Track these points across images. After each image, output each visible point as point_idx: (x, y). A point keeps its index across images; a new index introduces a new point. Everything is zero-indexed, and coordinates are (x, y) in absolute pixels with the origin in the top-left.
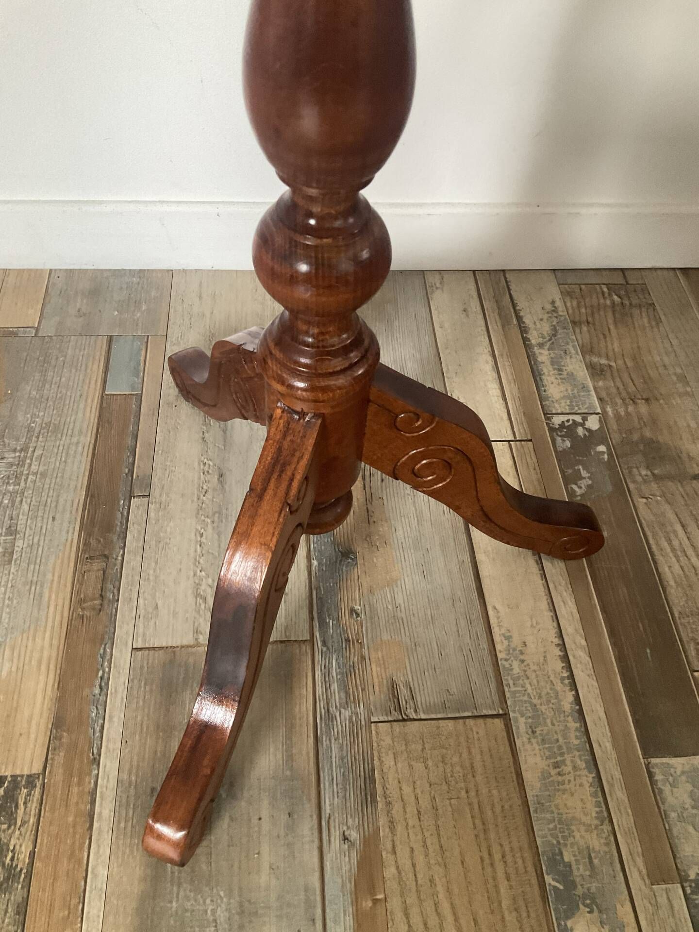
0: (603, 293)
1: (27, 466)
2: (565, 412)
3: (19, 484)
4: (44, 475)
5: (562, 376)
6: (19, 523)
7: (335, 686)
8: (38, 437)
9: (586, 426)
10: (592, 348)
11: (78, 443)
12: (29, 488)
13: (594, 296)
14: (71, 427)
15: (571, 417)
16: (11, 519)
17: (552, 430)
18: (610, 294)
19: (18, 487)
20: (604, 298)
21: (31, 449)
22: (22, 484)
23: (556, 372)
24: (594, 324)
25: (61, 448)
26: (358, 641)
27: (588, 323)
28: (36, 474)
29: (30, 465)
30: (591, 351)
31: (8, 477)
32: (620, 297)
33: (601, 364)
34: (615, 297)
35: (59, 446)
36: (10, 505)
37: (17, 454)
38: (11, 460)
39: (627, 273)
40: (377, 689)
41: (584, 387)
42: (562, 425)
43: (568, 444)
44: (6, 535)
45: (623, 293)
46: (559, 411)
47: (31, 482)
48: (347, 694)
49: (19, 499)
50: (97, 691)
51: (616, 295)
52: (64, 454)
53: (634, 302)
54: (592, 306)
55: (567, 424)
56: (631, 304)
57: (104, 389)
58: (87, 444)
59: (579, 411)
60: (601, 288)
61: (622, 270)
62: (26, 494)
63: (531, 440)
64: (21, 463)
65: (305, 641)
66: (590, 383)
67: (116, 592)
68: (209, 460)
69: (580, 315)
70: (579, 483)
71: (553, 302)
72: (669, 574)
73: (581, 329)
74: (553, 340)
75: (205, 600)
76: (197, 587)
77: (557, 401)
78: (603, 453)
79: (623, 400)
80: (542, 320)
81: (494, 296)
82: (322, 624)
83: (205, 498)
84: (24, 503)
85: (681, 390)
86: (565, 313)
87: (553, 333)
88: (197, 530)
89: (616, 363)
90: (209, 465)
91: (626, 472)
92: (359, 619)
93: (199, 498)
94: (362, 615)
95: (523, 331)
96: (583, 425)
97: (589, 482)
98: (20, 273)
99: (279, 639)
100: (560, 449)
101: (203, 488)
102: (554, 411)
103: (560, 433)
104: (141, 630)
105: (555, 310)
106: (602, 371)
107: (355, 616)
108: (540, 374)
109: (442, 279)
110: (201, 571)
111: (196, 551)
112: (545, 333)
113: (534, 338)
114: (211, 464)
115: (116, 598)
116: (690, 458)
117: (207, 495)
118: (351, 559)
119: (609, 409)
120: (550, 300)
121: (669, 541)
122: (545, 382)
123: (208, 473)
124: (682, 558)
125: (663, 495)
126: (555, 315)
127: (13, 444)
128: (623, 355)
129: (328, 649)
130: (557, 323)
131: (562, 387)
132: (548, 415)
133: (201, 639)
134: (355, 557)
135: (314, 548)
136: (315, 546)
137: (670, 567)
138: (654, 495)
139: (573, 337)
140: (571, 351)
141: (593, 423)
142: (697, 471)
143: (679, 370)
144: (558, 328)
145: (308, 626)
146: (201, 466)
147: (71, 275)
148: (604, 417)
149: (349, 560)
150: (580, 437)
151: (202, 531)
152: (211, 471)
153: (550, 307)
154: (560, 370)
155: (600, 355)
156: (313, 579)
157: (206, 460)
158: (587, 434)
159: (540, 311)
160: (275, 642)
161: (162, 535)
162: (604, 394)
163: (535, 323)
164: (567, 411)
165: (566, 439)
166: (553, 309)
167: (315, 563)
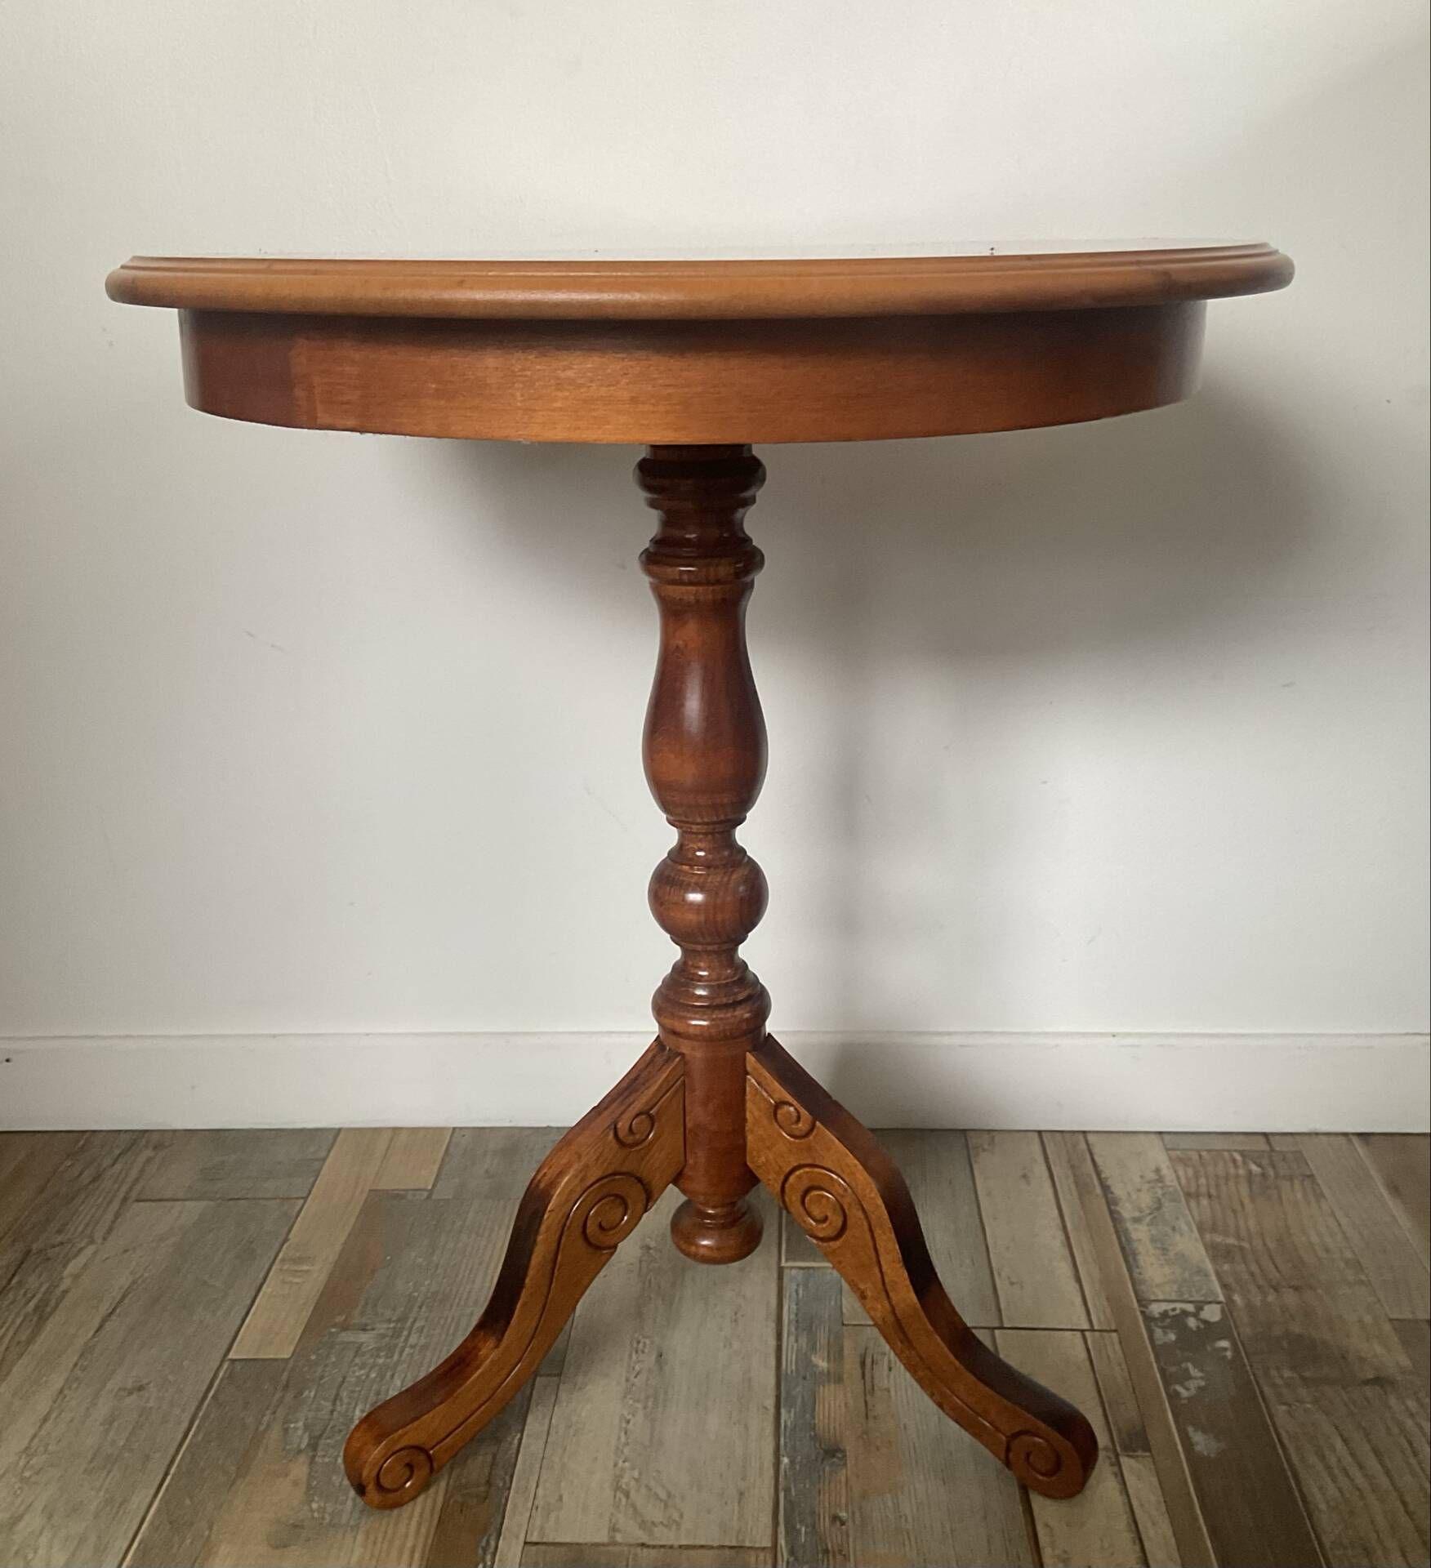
0: (1234, 1161)
1: (403, 1338)
2: (1169, 1298)
3: (392, 1357)
4: (425, 1347)
5: (1166, 1257)
8: (420, 1307)
9: (1200, 1317)
10: (1214, 1224)
12: (404, 1362)
13: (1221, 1165)
14: (465, 1296)
15: (1179, 1306)
17: (1148, 1319)
18: (1244, 1163)
19: (388, 1360)
20: (1236, 1167)
21: (411, 1320)
22: (396, 1357)
23: (1158, 1252)
24: (1219, 1197)
25: (449, 1320)
26: (840, 1551)
27: (1210, 1196)
28: (412, 1347)
29: (408, 1336)
30: (1214, 1229)
31: (379, 1349)
32: (1259, 1166)
33: (1227, 1246)
34: (1254, 1168)
36: (378, 1379)
37: (392, 1325)
38: (382, 1331)
39: (1271, 1138)
41: (1200, 1271)
42: (1165, 1314)
43: (1172, 1337)
45: (1265, 1162)
46: (1161, 1297)
47: (408, 1355)
49: (389, 1374)
51: (1255, 1163)
52: (452, 1328)
53: (1282, 1172)
54: (1217, 1176)
55: (1171, 1313)
56: (1277, 1176)
59: (1191, 1299)
60: (1231, 1156)
61: (1265, 1135)
62: (399, 1368)
63: (1115, 1331)
64: (397, 1334)
65: (764, 1549)
66: (1209, 1267)
67: (508, 1478)
68: (645, 1337)
69: (1198, 1186)
70: (1187, 1383)
71: (1158, 1170)
72: (1318, 1496)
73: (1198, 1203)
74: (1155, 1214)
75: (627, 1496)
76: (618, 1478)
77: (1157, 1286)
78: (1225, 1349)
79: (1259, 1287)
80: (1139, 1190)
81: (1069, 1161)
82: (791, 1531)
83: (636, 1380)
84: (396, 1377)
85: (1351, 1278)
86: (1175, 1183)
87: (1156, 1206)
88: (623, 1415)
89: (1251, 1244)
90: (645, 1343)
91: (1260, 1373)
92: (843, 1527)
93: (627, 1380)
94: (850, 1523)
95: (1111, 1202)
96: (1196, 1315)
97: (1203, 1383)
98: (414, 1131)
99: (727, 1543)
100: (1158, 1343)
101: (634, 1369)
102: (1153, 1298)
103: (1160, 1324)
104: (538, 1523)
105: (1160, 1179)
106: (1229, 1252)
107: (838, 1523)
108: (1135, 1255)
109: (993, 1139)
110: (624, 1462)
111: (619, 1438)
112: (1143, 1205)
113: (1126, 1211)
114: (648, 1342)
115: (508, 1485)
116: (1362, 1360)
117: (638, 1377)
118: (838, 1458)
119: (1237, 1298)
120: (1153, 1168)
121: (1323, 1458)
122: (1142, 1263)
123: (643, 1352)
124: (1341, 1477)
125: (1316, 1401)
126: (1160, 1185)
127: (388, 1313)
128: (1262, 1234)
129: (796, 1559)
130: (1163, 1195)
131: (1167, 1270)
132: (1143, 1302)
133: (619, 1538)
134: (845, 1456)
135: (785, 1443)
136: (788, 1440)
137: (1321, 1488)
138: (1302, 1402)
139: (1187, 1212)
140: (1185, 1228)
141: (1212, 1313)
142: (1370, 1375)
143: (1348, 1255)
144: (1163, 1200)
145: (769, 1531)
146: (635, 1345)
147: (480, 1133)
148: (1228, 1307)
149: (835, 1460)
150: (1191, 1329)
151: (630, 1417)
152: (646, 1350)
153: (1153, 1176)
154: (1164, 1249)
155: (1226, 1234)
156: (781, 1479)
157: (640, 1338)
158: (1202, 1326)
159: (1138, 1180)
160: (722, 1547)
161: (574, 1419)
162: (1230, 1280)
163: (1129, 1194)
164: (1174, 1297)
165: (1169, 1331)
166: (1157, 1177)
167: (785, 1460)
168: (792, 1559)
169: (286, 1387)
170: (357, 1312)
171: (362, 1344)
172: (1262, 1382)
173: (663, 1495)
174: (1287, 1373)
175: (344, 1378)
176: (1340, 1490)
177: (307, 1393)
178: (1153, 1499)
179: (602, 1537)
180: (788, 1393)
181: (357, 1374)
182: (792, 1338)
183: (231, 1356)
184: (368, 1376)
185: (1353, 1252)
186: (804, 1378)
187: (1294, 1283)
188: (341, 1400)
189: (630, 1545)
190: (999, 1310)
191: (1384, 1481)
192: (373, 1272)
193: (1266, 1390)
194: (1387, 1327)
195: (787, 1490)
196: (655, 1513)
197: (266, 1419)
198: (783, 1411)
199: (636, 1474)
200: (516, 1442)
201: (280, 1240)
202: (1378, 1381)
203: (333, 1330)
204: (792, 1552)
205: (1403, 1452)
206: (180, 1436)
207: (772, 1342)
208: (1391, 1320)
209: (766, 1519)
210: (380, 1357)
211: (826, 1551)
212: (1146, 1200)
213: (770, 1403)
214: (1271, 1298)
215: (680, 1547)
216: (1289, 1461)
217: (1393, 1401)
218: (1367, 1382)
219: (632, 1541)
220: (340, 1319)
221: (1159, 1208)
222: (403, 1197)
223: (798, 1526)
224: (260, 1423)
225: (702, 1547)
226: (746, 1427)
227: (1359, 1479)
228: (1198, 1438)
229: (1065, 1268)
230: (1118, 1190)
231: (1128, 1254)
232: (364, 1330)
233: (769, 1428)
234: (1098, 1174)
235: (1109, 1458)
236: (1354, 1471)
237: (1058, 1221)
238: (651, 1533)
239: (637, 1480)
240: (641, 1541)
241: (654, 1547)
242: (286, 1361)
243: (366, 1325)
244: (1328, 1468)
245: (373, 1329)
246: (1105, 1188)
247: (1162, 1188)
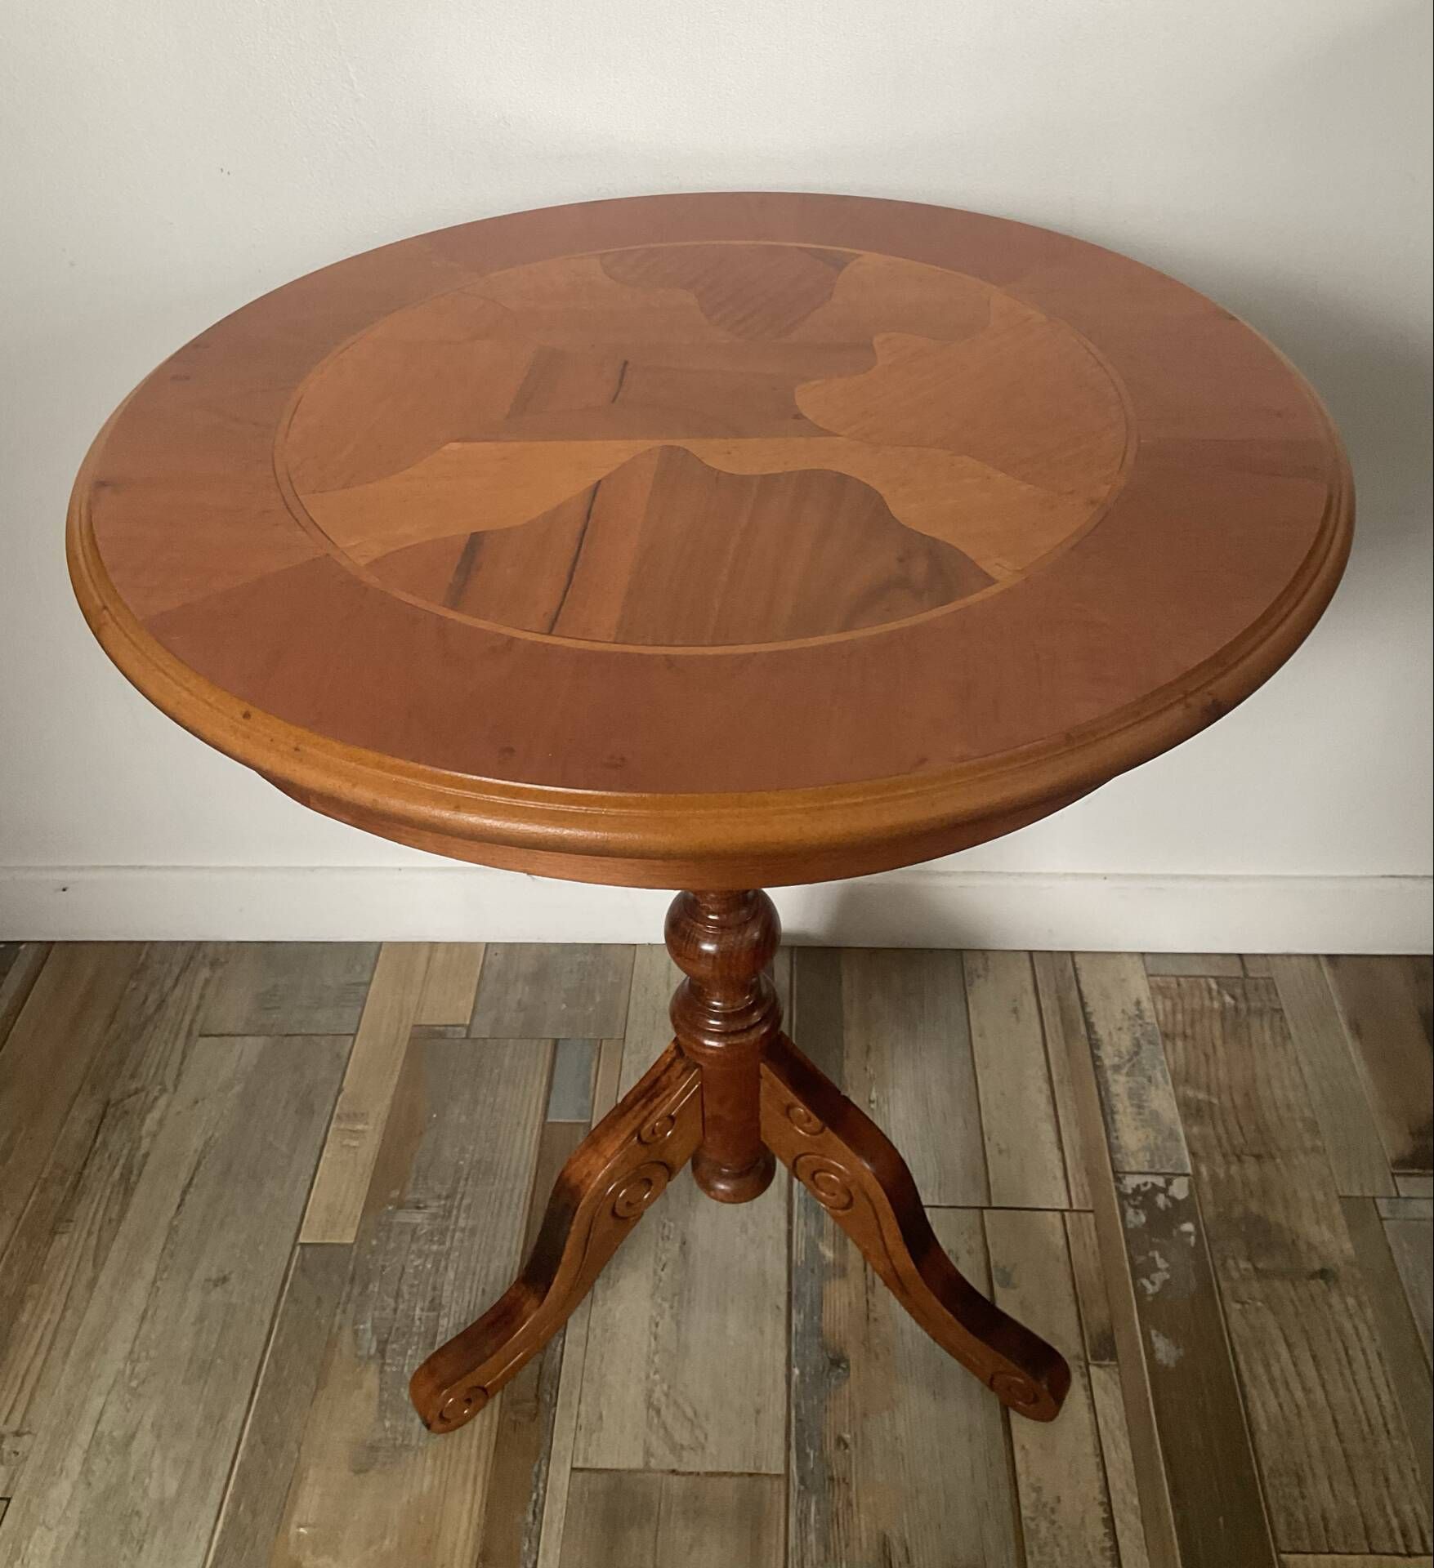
0: (1210, 991)
1: (453, 1218)
2: (1142, 1170)
3: (444, 1243)
4: (473, 1232)
5: (1141, 1117)
6: (444, 1294)
7: (812, 1537)
8: (467, 1179)
9: (1170, 1193)
10: (1186, 1075)
11: (513, 1190)
12: (456, 1249)
13: (1198, 995)
14: (506, 1167)
15: (1150, 1179)
16: (434, 1289)
17: (1122, 1196)
18: (1218, 993)
19: (442, 1247)
20: (1211, 998)
21: (459, 1196)
22: (448, 1244)
23: (1135, 1109)
24: (1193, 1039)
25: (493, 1195)
26: (844, 1479)
27: (1185, 1036)
28: (463, 1230)
29: (458, 1216)
30: (1185, 1080)
31: (432, 1234)
32: (1233, 996)
33: (1198, 1102)
34: (1227, 997)
35: (491, 1193)
36: (433, 1271)
37: (443, 1202)
38: (433, 1210)
39: (1246, 961)
40: (865, 1545)
41: (1172, 1135)
42: (1137, 1190)
43: (1143, 1219)
44: (429, 1310)
45: (1237, 991)
46: (1134, 1169)
47: (458, 1241)
48: (827, 1548)
49: (443, 1263)
50: (530, 1518)
51: (1228, 994)
52: (496, 1206)
53: (1253, 1006)
54: (1192, 1010)
55: (1143, 1189)
56: (1248, 1010)
57: (545, 1114)
58: (524, 1191)
59: (1163, 1171)
60: (1208, 983)
61: (1241, 956)
62: (452, 1257)
63: (1092, 1211)
64: (447, 1214)
65: (778, 1476)
66: (1181, 1130)
67: (554, 1394)
68: (670, 1220)
69: (1174, 1024)
70: (1153, 1276)
71: (1138, 1003)
72: (1261, 1412)
73: (1174, 1044)
74: (1135, 1060)
75: (658, 1412)
76: (649, 1394)
77: (1133, 1154)
78: (1189, 1234)
79: (1224, 1156)
80: (1120, 1029)
81: (1057, 991)
82: (802, 1457)
83: (663, 1273)
84: (449, 1268)
85: (1308, 1144)
86: (1154, 1020)
87: (1136, 1049)
88: (652, 1316)
89: (1219, 1098)
90: (670, 1227)
91: (1218, 1263)
92: (847, 1451)
93: (655, 1273)
94: (852, 1446)
95: (1094, 1045)
96: (1165, 1191)
97: (1168, 1276)
98: (450, 946)
99: (746, 1470)
100: (1130, 1226)
101: (660, 1259)
102: (1127, 1169)
103: (1132, 1202)
104: (581, 1445)
105: (1140, 1016)
106: (1199, 1110)
107: (842, 1447)
108: (1113, 1113)
109: (987, 960)
110: (655, 1374)
111: (650, 1345)
112: (1123, 1050)
113: (1108, 1058)
114: (672, 1225)
115: (554, 1401)
116: (1311, 1247)
117: (665, 1270)
118: (843, 1368)
119: (1204, 1170)
120: (1134, 1000)
121: (1267, 1367)
122: (1119, 1125)
123: (668, 1238)
124: (1282, 1392)
125: (1267, 1300)
126: (1140, 1022)
127: (438, 1188)
128: (1230, 1087)
129: (806, 1488)
130: (1143, 1034)
131: (1141, 1134)
132: (1118, 1175)
133: (653, 1463)
134: (848, 1367)
135: (796, 1350)
136: (798, 1347)
137: (1263, 1404)
138: (1253, 1299)
139: (1163, 1058)
140: (1160, 1078)
141: (1179, 1189)
142: (1317, 1266)
143: (1307, 1113)
144: (1142, 1042)
145: (782, 1456)
146: (661, 1229)
147: (511, 948)
148: (1195, 1179)
149: (840, 1371)
150: (1159, 1209)
151: (658, 1319)
152: (671, 1237)
153: (1132, 1011)
154: (1140, 1107)
155: (1198, 1087)
156: (793, 1394)
157: (666, 1221)
158: (1170, 1204)
159: (1119, 1016)
160: (741, 1474)
161: (609, 1321)
162: (1198, 1146)
163: (1110, 1033)
164: (1146, 1169)
165: (1140, 1211)
166: (1137, 1012)
167: (796, 1371)
168: (802, 1488)
169: (352, 1279)
170: (410, 1185)
171: (418, 1225)
172: (1220, 1274)
173: (690, 1413)
174: (1243, 1265)
175: (403, 1269)
176: (1280, 1405)
177: (371, 1286)
178: (1117, 1418)
179: (637, 1462)
180: (798, 1290)
181: (415, 1263)
182: (802, 1221)
183: (301, 1240)
184: (424, 1266)
185: (1313, 1111)
186: (813, 1271)
187: (1256, 1150)
188: (403, 1296)
189: (662, 1471)
190: (988, 1183)
191: (1319, 1394)
192: (421, 1133)
193: (1223, 1285)
194: (1337, 1208)
195: (798, 1406)
196: (682, 1435)
197: (338, 1318)
198: (794, 1312)
199: (665, 1387)
200: (559, 1349)
201: (336, 1087)
202: (1323, 1274)
203: (390, 1208)
204: (802, 1481)
205: (1339, 1360)
206: (264, 1338)
207: (783, 1225)
208: (1340, 1197)
209: (779, 1440)
210: (434, 1244)
211: (831, 1479)
212: (1125, 1042)
213: (782, 1301)
214: (1234, 1169)
215: (706, 1474)
216: (1239, 1376)
217: (1335, 1299)
218: (1313, 1276)
219: (664, 1467)
220: (395, 1194)
221: (1137, 1053)
222: (441, 1035)
223: (808, 1450)
224: (332, 1325)
225: (725, 1473)
226: (762, 1332)
227: (1299, 1394)
228: (1161, 1345)
229: (1047, 1131)
230: (1101, 1030)
231: (1107, 1112)
232: (418, 1208)
233: (782, 1334)
234: (1083, 1005)
235: (1080, 1367)
236: (1296, 1386)
237: (1045, 1070)
238: (680, 1459)
239: (667, 1395)
240: (671, 1468)
241: (684, 1474)
242: (350, 1247)
243: (419, 1201)
244: (1272, 1381)
245: (426, 1207)
246: (1089, 1026)
247: (1141, 1026)
